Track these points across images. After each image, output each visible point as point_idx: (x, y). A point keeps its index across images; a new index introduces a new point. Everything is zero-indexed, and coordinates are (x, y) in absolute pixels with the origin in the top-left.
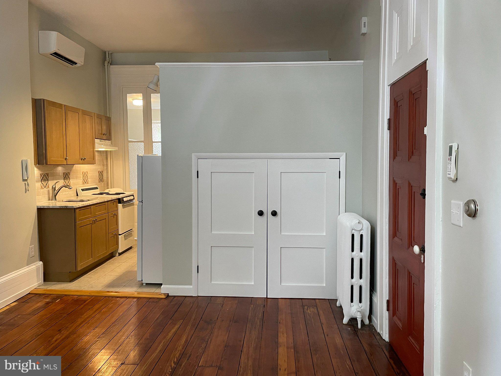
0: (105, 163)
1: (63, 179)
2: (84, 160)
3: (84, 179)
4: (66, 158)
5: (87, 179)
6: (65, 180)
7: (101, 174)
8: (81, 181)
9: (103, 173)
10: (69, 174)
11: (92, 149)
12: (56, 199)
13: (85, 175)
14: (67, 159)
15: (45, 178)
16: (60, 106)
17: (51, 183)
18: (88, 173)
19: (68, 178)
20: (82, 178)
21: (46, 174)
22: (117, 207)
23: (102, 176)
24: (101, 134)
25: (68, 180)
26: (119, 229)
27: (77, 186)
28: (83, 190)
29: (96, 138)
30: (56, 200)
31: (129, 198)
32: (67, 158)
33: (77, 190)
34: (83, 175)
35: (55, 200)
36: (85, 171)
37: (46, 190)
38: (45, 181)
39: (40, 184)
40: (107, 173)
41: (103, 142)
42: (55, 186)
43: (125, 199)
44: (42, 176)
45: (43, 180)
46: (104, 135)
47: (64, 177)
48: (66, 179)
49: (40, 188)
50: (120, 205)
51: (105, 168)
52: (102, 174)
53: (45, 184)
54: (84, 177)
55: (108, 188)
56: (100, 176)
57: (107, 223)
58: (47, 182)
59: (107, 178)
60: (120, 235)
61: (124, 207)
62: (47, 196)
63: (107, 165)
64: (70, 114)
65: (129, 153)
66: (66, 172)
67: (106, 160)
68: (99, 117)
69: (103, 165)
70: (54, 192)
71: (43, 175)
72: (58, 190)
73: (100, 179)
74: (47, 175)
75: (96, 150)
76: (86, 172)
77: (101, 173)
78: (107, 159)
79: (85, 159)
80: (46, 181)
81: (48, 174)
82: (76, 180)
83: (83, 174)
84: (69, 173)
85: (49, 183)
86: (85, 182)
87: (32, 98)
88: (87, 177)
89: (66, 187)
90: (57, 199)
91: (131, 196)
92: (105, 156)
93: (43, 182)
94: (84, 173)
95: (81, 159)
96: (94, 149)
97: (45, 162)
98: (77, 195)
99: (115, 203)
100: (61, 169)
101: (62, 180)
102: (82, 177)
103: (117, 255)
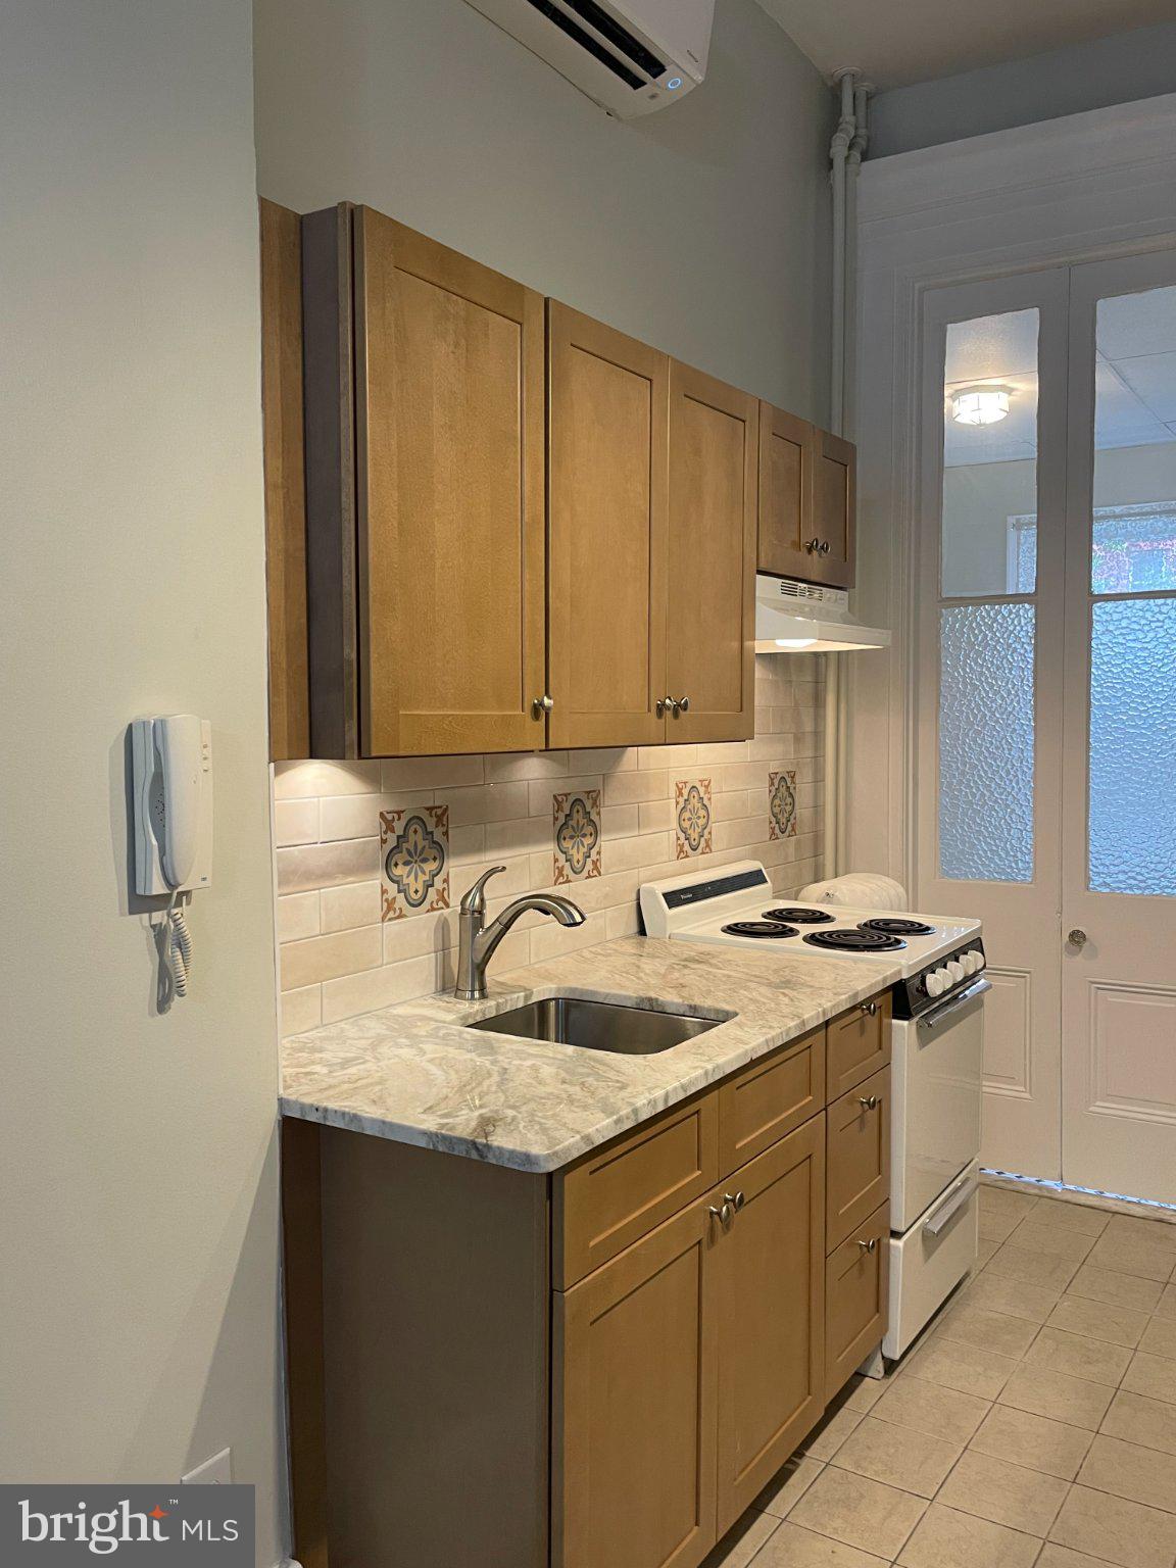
0: (809, 727)
1: (552, 831)
2: (676, 715)
3: (686, 824)
4: (541, 704)
5: (702, 822)
6: (567, 844)
7: (783, 790)
8: (666, 837)
9: (793, 782)
10: (595, 804)
11: (736, 645)
12: (482, 989)
13: (694, 801)
14: (547, 710)
15: (417, 839)
16: (507, 296)
17: (461, 872)
18: (713, 787)
19: (589, 829)
20: (675, 825)
21: (425, 815)
22: (883, 1043)
23: (789, 800)
24: (797, 545)
25: (588, 841)
26: (893, 1199)
27: (644, 873)
28: (674, 899)
29: (763, 566)
30: (483, 996)
31: (955, 971)
32: (547, 701)
33: (638, 899)
34: (681, 800)
35: (477, 994)
36: (694, 777)
37: (420, 925)
38: (416, 857)
39: (378, 882)
40: (818, 780)
41: (805, 597)
42: (482, 900)
43: (936, 983)
44: (399, 827)
45: (398, 857)
46: (810, 550)
47: (562, 820)
48: (572, 837)
49: (380, 914)
50: (903, 1030)
51: (809, 753)
52: (788, 788)
53: (415, 884)
54: (687, 815)
55: (818, 878)
56: (777, 802)
57: (819, 1185)
58: (432, 866)
59: (818, 809)
60: (896, 1235)
61: (925, 1037)
62: (427, 963)
63: (818, 735)
64: (584, 378)
65: (943, 669)
66: (575, 787)
67: (812, 710)
68: (788, 432)
69: (798, 739)
70: (474, 936)
71: (405, 818)
72: (498, 928)
73: (780, 816)
74: (439, 821)
75: (761, 647)
76: (698, 785)
77: (783, 786)
78: (818, 702)
79: (685, 707)
80: (425, 860)
81: (441, 815)
82: (636, 833)
83: (681, 794)
84: (594, 796)
85: (451, 870)
86: (692, 843)
87: (264, 204)
88: (702, 813)
89: (547, 913)
90: (488, 990)
91: (964, 950)
92: (809, 688)
93: (399, 871)
94: (685, 792)
95: (654, 709)
96: (747, 644)
97: (352, 735)
98: (642, 932)
99: (871, 1021)
100: (536, 775)
101: (547, 840)
102: (674, 814)
103: (878, 1367)
